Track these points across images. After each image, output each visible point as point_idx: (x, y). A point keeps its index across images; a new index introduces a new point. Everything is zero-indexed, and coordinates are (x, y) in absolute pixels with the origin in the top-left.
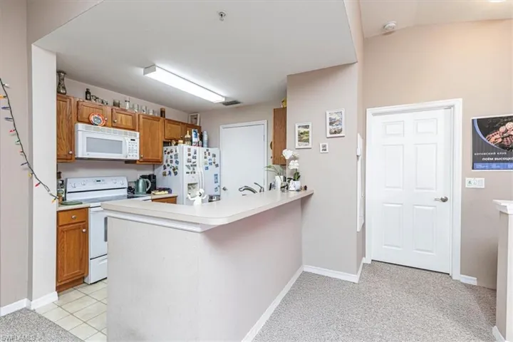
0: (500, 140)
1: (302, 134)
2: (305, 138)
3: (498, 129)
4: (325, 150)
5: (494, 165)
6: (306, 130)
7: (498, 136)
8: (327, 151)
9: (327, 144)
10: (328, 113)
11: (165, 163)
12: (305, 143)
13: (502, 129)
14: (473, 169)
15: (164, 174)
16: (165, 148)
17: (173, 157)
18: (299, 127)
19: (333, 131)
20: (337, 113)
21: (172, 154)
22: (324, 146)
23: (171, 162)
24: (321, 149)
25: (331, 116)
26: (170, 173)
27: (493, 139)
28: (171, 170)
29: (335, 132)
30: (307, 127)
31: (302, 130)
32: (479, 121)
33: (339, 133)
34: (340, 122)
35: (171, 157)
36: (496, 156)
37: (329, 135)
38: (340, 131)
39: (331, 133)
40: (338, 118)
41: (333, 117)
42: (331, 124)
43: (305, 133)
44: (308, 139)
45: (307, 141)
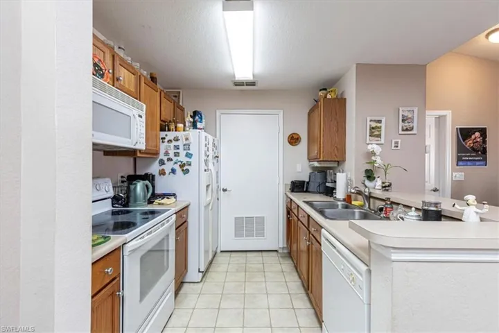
0: (472, 145)
1: (373, 128)
2: (377, 133)
3: (471, 137)
4: (397, 147)
5: (469, 163)
6: (379, 125)
7: (471, 142)
8: (399, 148)
9: (400, 141)
10: (401, 109)
11: (162, 156)
12: (377, 139)
13: (473, 137)
14: (457, 165)
15: (162, 173)
16: (163, 134)
17: (181, 147)
18: (371, 121)
19: (405, 128)
20: (409, 111)
21: (180, 143)
22: (397, 143)
23: (176, 154)
24: (393, 145)
25: (404, 113)
26: (173, 171)
27: (468, 144)
28: (177, 167)
29: (407, 130)
30: (379, 121)
31: (374, 125)
32: (461, 129)
33: (410, 130)
34: (412, 119)
35: (177, 147)
36: (470, 156)
37: (401, 132)
38: (412, 129)
39: (403, 130)
40: (410, 116)
41: (406, 114)
42: (403, 121)
43: (377, 127)
44: (380, 135)
45: (379, 136)
